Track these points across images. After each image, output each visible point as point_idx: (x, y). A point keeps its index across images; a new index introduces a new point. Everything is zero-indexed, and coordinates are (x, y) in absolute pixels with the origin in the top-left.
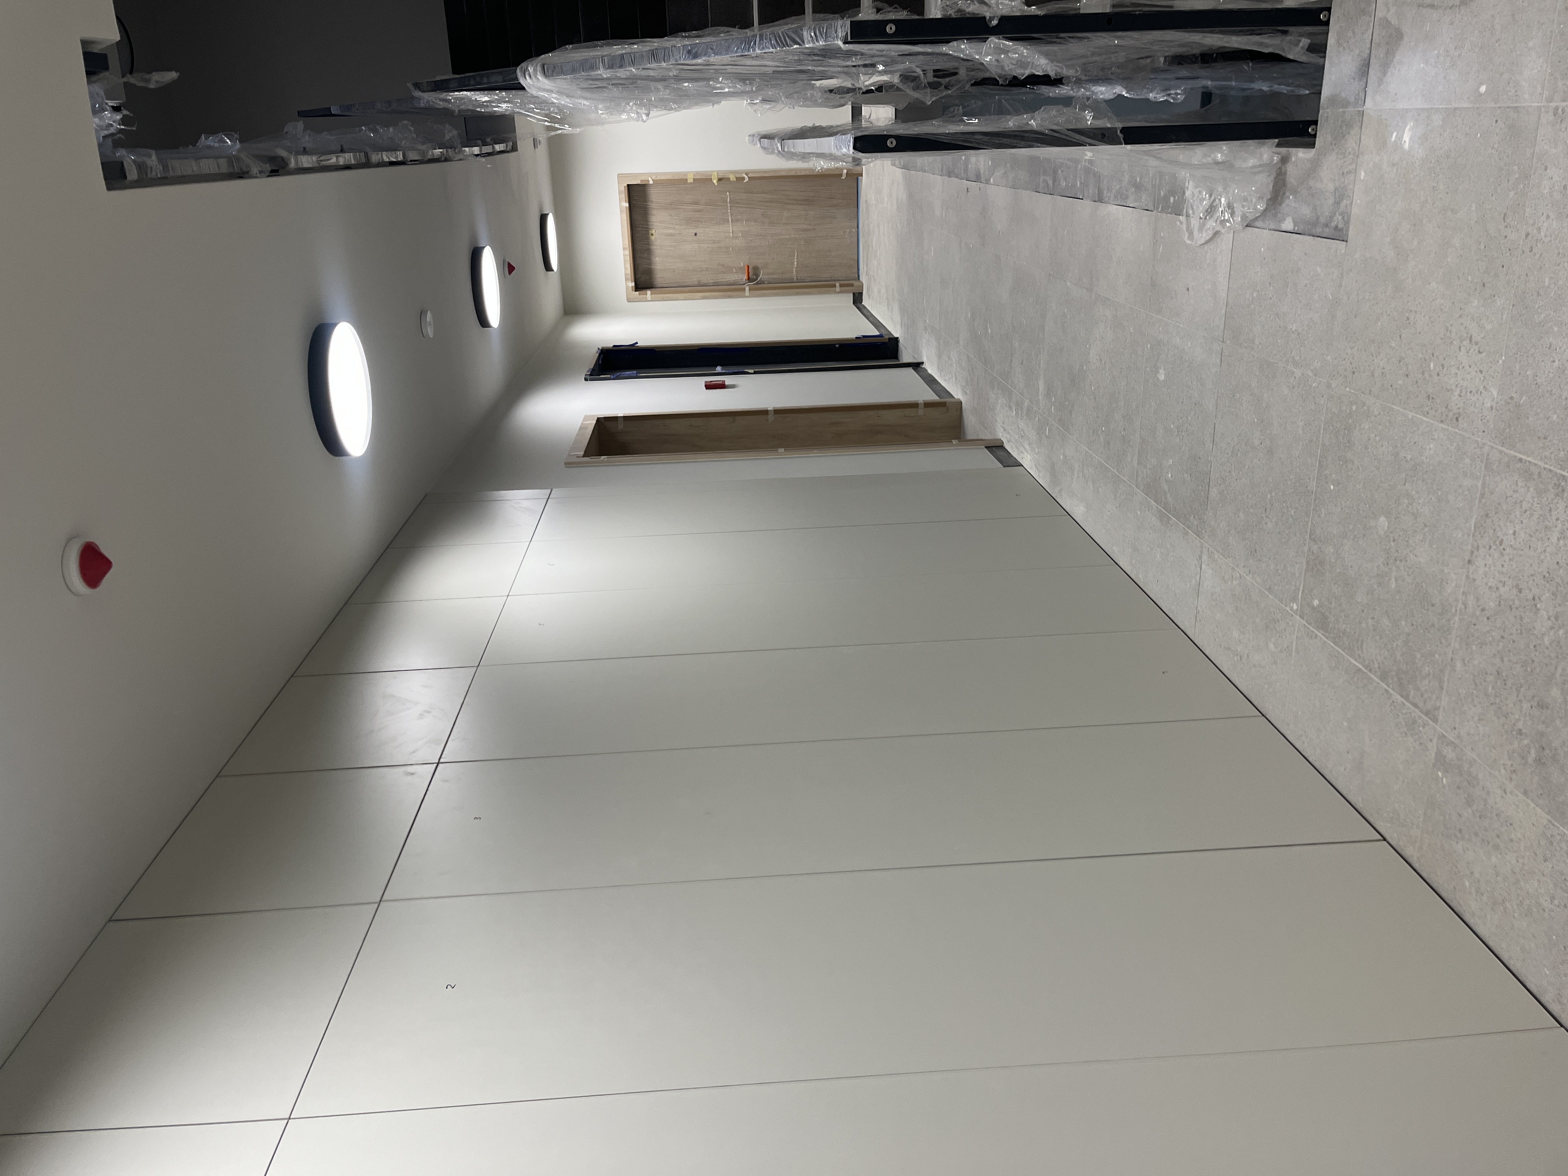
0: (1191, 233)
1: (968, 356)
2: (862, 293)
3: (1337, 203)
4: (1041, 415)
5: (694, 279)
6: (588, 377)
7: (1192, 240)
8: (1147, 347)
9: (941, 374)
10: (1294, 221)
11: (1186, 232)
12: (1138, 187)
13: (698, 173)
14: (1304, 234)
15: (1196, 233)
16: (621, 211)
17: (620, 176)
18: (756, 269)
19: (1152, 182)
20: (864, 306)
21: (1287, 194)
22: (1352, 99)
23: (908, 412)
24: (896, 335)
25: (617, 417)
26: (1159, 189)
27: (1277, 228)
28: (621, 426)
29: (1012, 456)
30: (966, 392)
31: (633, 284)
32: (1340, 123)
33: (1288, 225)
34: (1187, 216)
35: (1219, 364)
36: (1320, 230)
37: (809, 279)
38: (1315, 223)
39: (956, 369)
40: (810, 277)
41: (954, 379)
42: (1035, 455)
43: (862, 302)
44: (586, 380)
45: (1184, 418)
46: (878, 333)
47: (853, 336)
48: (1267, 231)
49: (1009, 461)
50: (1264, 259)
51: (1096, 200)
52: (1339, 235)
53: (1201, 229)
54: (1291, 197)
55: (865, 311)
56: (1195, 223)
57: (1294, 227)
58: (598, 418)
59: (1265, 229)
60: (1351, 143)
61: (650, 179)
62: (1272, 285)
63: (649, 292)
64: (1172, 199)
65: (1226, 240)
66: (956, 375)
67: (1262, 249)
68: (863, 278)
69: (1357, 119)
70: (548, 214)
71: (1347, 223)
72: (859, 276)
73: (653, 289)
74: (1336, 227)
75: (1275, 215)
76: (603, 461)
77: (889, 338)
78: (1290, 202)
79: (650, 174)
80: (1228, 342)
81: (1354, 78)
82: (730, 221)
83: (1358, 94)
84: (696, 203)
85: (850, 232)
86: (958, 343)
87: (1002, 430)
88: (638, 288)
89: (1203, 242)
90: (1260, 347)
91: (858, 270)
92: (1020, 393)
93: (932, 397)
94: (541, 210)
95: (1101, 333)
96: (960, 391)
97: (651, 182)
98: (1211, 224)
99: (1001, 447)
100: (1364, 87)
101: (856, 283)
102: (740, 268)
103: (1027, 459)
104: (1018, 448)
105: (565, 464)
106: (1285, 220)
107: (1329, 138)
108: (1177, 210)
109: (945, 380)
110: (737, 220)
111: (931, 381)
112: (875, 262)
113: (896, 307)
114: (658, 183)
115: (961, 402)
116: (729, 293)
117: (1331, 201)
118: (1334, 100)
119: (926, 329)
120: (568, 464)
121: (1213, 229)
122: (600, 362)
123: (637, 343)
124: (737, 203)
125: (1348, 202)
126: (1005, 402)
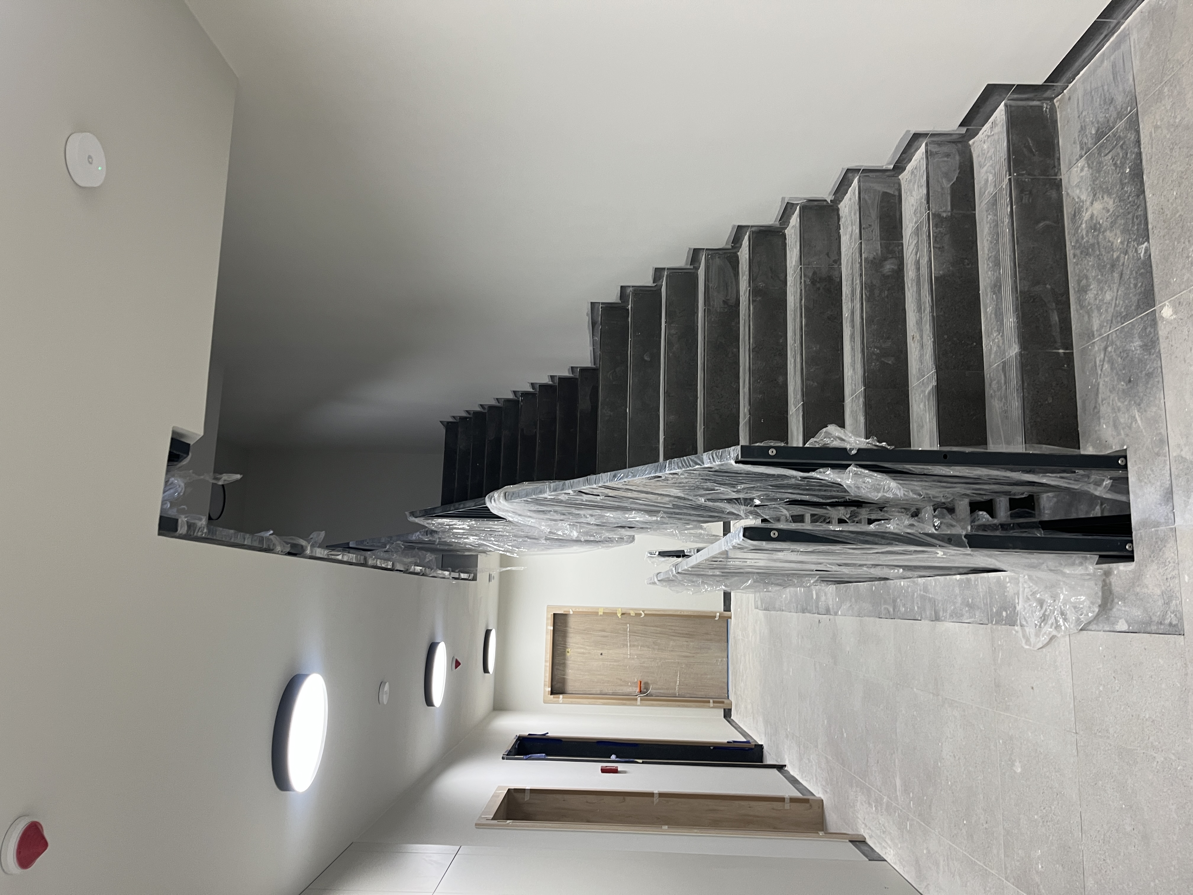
0: (1028, 641)
1: (826, 758)
2: (730, 710)
3: (1167, 604)
4: (901, 811)
5: (597, 690)
6: (505, 756)
7: (1030, 645)
8: (999, 742)
9: (802, 775)
10: (1127, 622)
11: (1023, 639)
12: (971, 607)
13: (607, 608)
14: (1139, 633)
15: (1033, 639)
16: (547, 633)
17: (548, 607)
18: (647, 684)
19: (983, 600)
20: (732, 720)
21: (1116, 600)
22: (1163, 520)
23: (775, 805)
24: (760, 743)
25: (524, 790)
26: (990, 607)
27: (1112, 629)
28: (527, 797)
29: (876, 852)
30: (826, 791)
31: (550, 689)
32: (1154, 540)
33: (1122, 626)
34: (1021, 626)
35: (1076, 754)
36: (1156, 627)
37: (688, 695)
38: (1150, 623)
39: (816, 770)
40: (690, 694)
41: (815, 779)
42: (898, 850)
43: (731, 717)
44: (503, 758)
45: (1047, 808)
46: (745, 740)
47: (725, 741)
48: (1102, 633)
49: (873, 856)
50: (1104, 656)
51: (934, 619)
52: (1176, 630)
53: (1037, 635)
54: (1120, 603)
55: (734, 724)
56: (1030, 630)
57: (1129, 627)
58: (509, 789)
59: (1100, 631)
60: (1169, 554)
61: (571, 610)
62: (1117, 679)
63: (561, 696)
64: (1004, 614)
65: (1063, 643)
66: (816, 776)
67: (1101, 648)
68: (732, 697)
69: (1171, 535)
70: (491, 630)
71: (1181, 619)
72: (728, 696)
73: (565, 695)
74: (1170, 624)
75: (1108, 619)
76: (508, 825)
77: (755, 745)
78: (1119, 607)
79: (571, 607)
80: (1081, 733)
81: (1161, 504)
82: (629, 645)
83: (1167, 516)
84: (604, 631)
85: (721, 661)
86: (817, 746)
87: (863, 826)
88: (552, 693)
89: (1041, 646)
90: (1116, 736)
91: (728, 691)
92: (878, 790)
93: (796, 794)
94: (487, 625)
95: (952, 732)
96: (820, 790)
97: (571, 613)
98: (1048, 629)
99: (864, 842)
100: (1171, 508)
101: (726, 701)
102: (635, 683)
103: (889, 854)
104: (880, 844)
105: (476, 825)
106: (1118, 622)
107: (1147, 552)
108: (1011, 622)
109: (806, 781)
110: (634, 646)
111: (794, 781)
112: (742, 684)
113: (761, 719)
114: (577, 614)
115: (822, 800)
116: (625, 702)
117: (1160, 603)
118: (1144, 524)
119: (787, 736)
120: (478, 825)
121: (1050, 633)
122: (517, 746)
123: (548, 733)
124: (635, 633)
125: (1178, 602)
126: (864, 800)
